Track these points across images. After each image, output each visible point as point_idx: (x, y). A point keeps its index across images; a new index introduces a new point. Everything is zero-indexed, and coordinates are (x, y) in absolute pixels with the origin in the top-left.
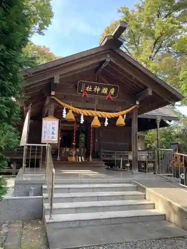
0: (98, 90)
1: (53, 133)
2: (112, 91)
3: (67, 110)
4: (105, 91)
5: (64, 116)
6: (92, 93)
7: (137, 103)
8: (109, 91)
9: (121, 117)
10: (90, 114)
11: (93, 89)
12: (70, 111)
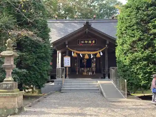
0: (87, 42)
1: (68, 63)
2: (94, 42)
3: (74, 52)
4: (90, 42)
5: (73, 55)
6: (84, 43)
7: (106, 46)
8: (92, 42)
9: (98, 53)
10: (84, 53)
11: (84, 42)
12: (75, 53)
